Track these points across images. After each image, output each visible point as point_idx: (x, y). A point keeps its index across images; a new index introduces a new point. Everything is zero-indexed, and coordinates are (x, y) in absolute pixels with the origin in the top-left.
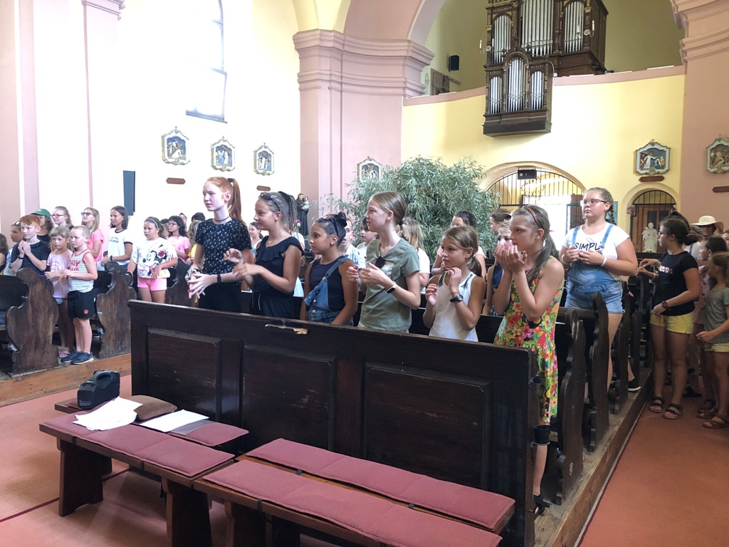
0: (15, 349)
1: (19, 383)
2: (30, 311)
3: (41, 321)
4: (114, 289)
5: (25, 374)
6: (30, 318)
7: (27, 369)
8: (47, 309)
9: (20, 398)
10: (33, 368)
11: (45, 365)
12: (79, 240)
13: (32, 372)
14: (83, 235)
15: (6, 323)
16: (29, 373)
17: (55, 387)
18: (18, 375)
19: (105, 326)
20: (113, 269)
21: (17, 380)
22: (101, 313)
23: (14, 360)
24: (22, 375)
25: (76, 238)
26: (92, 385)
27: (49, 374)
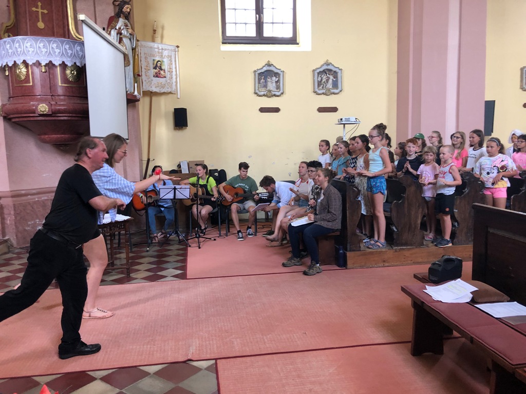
0: (396, 230)
1: (396, 253)
2: (406, 205)
3: (413, 213)
4: (468, 193)
5: (401, 248)
6: (406, 210)
7: (402, 245)
8: (417, 205)
9: (397, 263)
10: (406, 244)
11: (415, 243)
12: (445, 156)
13: (405, 247)
14: (449, 152)
15: (391, 212)
16: (404, 247)
17: (420, 260)
18: (397, 248)
19: (459, 221)
20: (467, 177)
21: (396, 251)
22: (457, 211)
23: (395, 237)
24: (399, 248)
25: (444, 154)
26: (440, 265)
27: (417, 250)
